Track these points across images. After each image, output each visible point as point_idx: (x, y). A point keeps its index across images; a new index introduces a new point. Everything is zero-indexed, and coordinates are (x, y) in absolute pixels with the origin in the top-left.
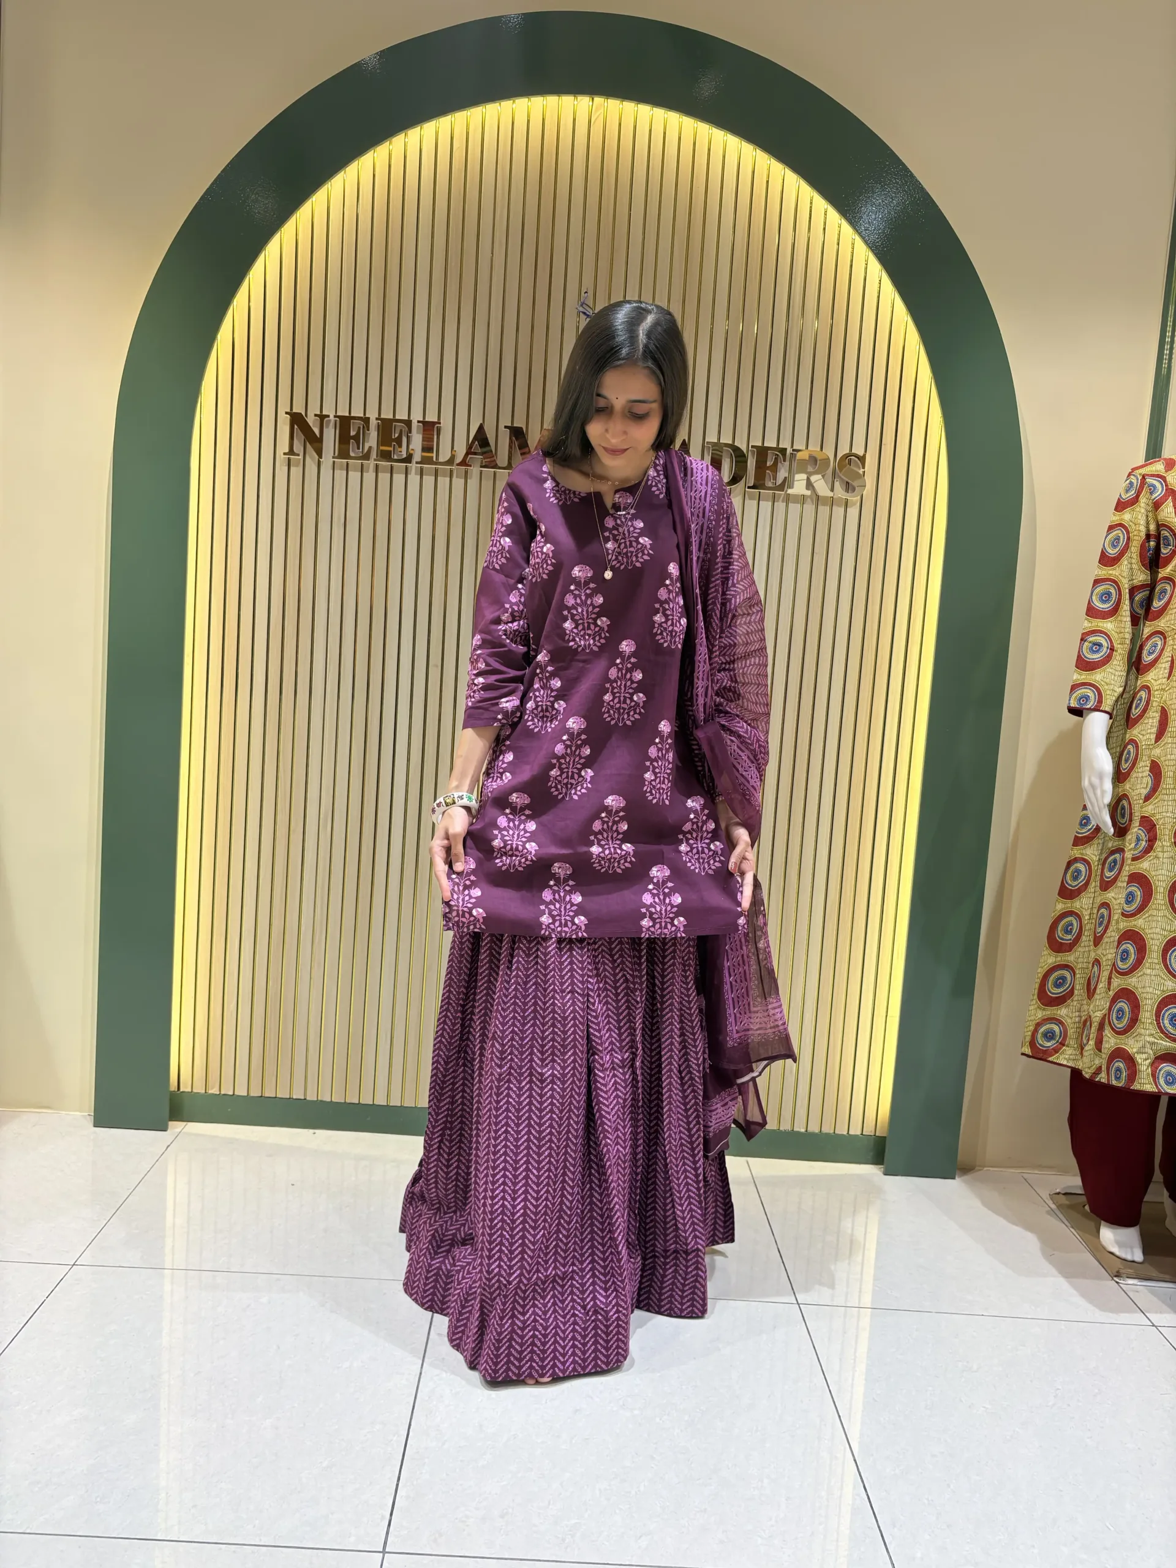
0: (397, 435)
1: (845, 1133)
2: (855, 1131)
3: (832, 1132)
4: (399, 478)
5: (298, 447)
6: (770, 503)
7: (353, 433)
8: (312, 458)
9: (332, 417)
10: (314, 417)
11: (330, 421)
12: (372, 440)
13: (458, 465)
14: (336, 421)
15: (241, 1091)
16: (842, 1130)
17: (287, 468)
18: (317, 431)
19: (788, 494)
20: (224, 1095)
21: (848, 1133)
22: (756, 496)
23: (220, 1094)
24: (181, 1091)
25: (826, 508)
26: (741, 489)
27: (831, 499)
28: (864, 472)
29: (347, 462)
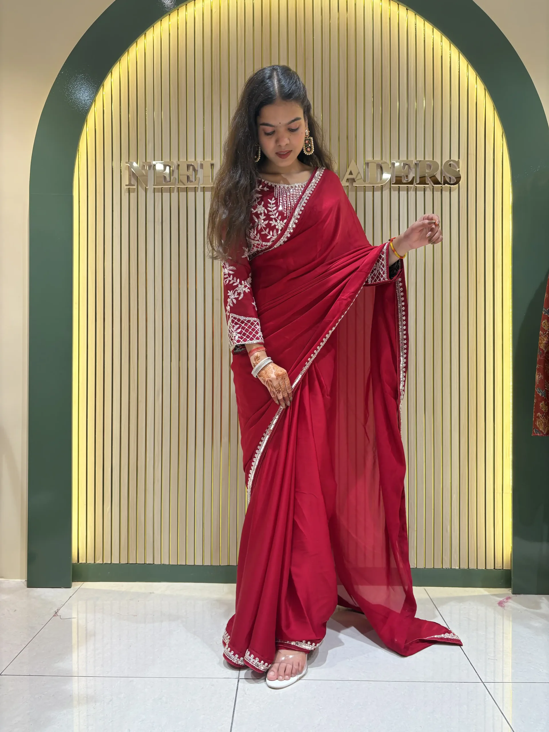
1: (484, 569)
2: (490, 567)
3: (476, 568)
4: (191, 194)
5: (134, 181)
6: (406, 192)
8: (142, 187)
9: (152, 163)
11: (151, 166)
12: (176, 175)
15: (115, 561)
16: (481, 567)
17: (128, 194)
18: (144, 172)
19: (416, 186)
20: (105, 564)
21: (486, 569)
22: (397, 190)
23: (103, 563)
24: (80, 563)
25: (438, 192)
26: (388, 185)
27: (441, 187)
28: (459, 170)
29: (162, 188)
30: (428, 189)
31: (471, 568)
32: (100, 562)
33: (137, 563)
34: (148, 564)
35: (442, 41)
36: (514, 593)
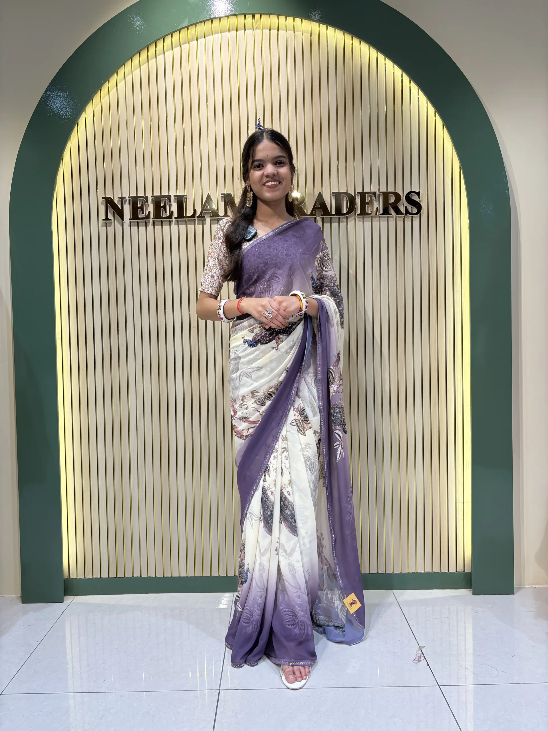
0: (163, 205)
1: (447, 572)
2: (453, 570)
3: (439, 571)
4: (166, 228)
6: (370, 223)
7: (139, 206)
8: (119, 222)
9: (127, 198)
10: (117, 199)
11: (127, 200)
12: (151, 208)
13: (197, 217)
14: (130, 200)
15: (105, 575)
16: (445, 570)
17: (105, 228)
18: (120, 206)
20: (95, 578)
21: (449, 572)
22: (362, 219)
23: (93, 578)
24: (71, 578)
25: (401, 222)
26: (353, 216)
27: (404, 217)
28: (420, 201)
29: (138, 221)
30: (391, 219)
31: (435, 572)
32: (90, 577)
33: (125, 576)
34: (136, 577)
35: (402, 76)
36: (474, 594)
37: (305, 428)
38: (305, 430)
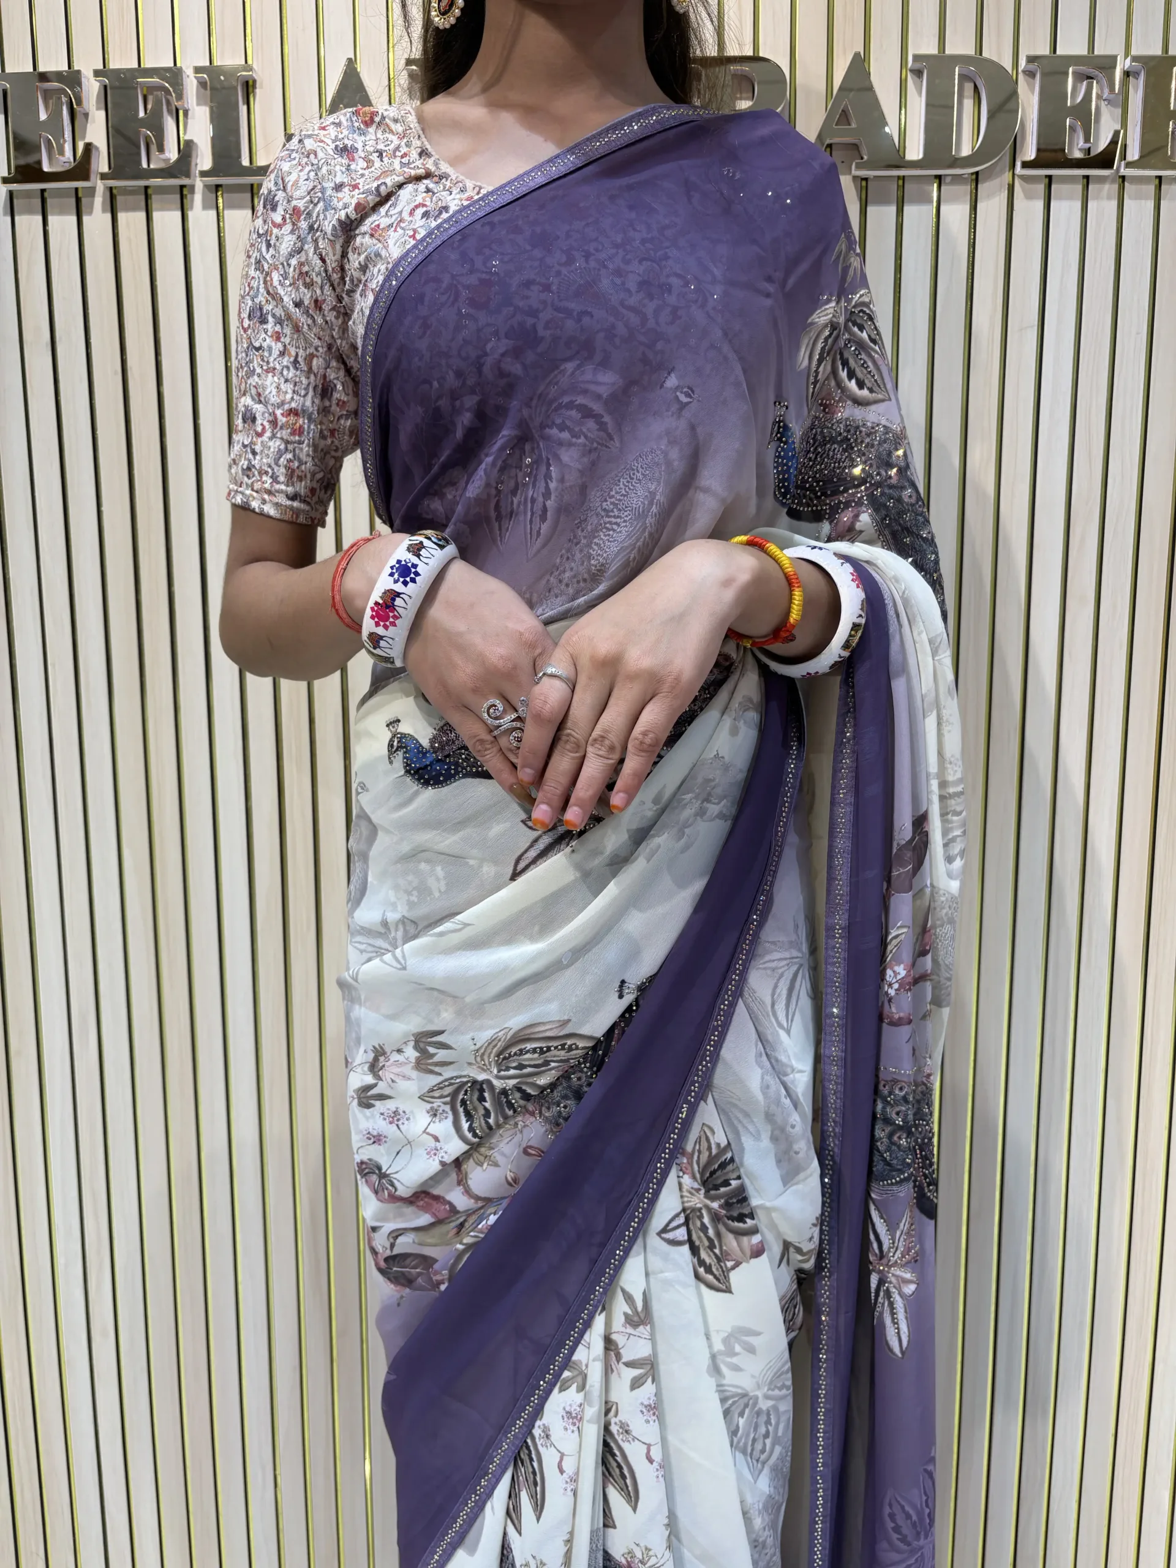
4: (167, 220)
6: (1078, 205)
19: (1123, 178)
22: (1041, 187)
26: (1002, 172)
29: (43, 191)
30: (1174, 186)
37: (728, 1254)
38: (729, 1264)
